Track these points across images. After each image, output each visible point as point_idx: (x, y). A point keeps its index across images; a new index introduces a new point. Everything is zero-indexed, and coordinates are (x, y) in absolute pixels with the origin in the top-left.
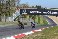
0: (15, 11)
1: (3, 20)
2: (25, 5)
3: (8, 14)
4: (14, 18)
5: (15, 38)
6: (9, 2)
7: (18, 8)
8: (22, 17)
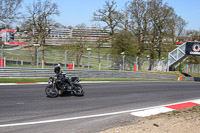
0: (172, 47)
1: (145, 66)
2: (197, 33)
3: (157, 54)
4: (169, 64)
5: (171, 110)
6: (160, 27)
7: (181, 40)
8: (190, 63)
